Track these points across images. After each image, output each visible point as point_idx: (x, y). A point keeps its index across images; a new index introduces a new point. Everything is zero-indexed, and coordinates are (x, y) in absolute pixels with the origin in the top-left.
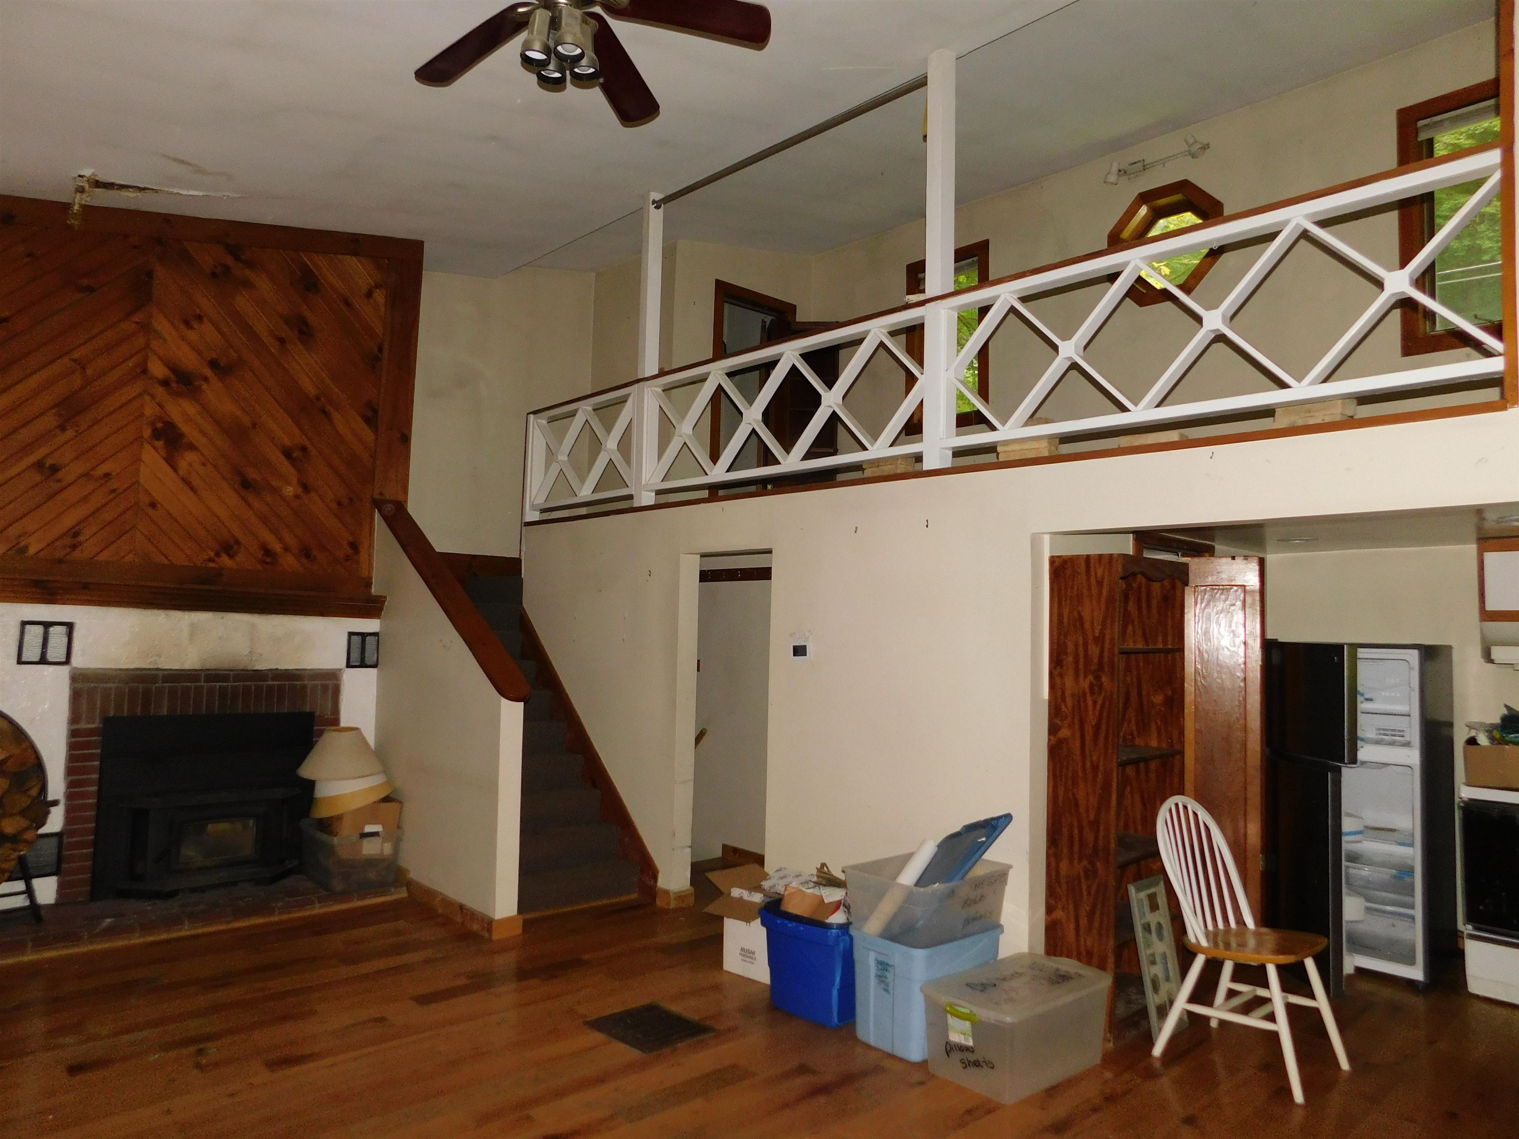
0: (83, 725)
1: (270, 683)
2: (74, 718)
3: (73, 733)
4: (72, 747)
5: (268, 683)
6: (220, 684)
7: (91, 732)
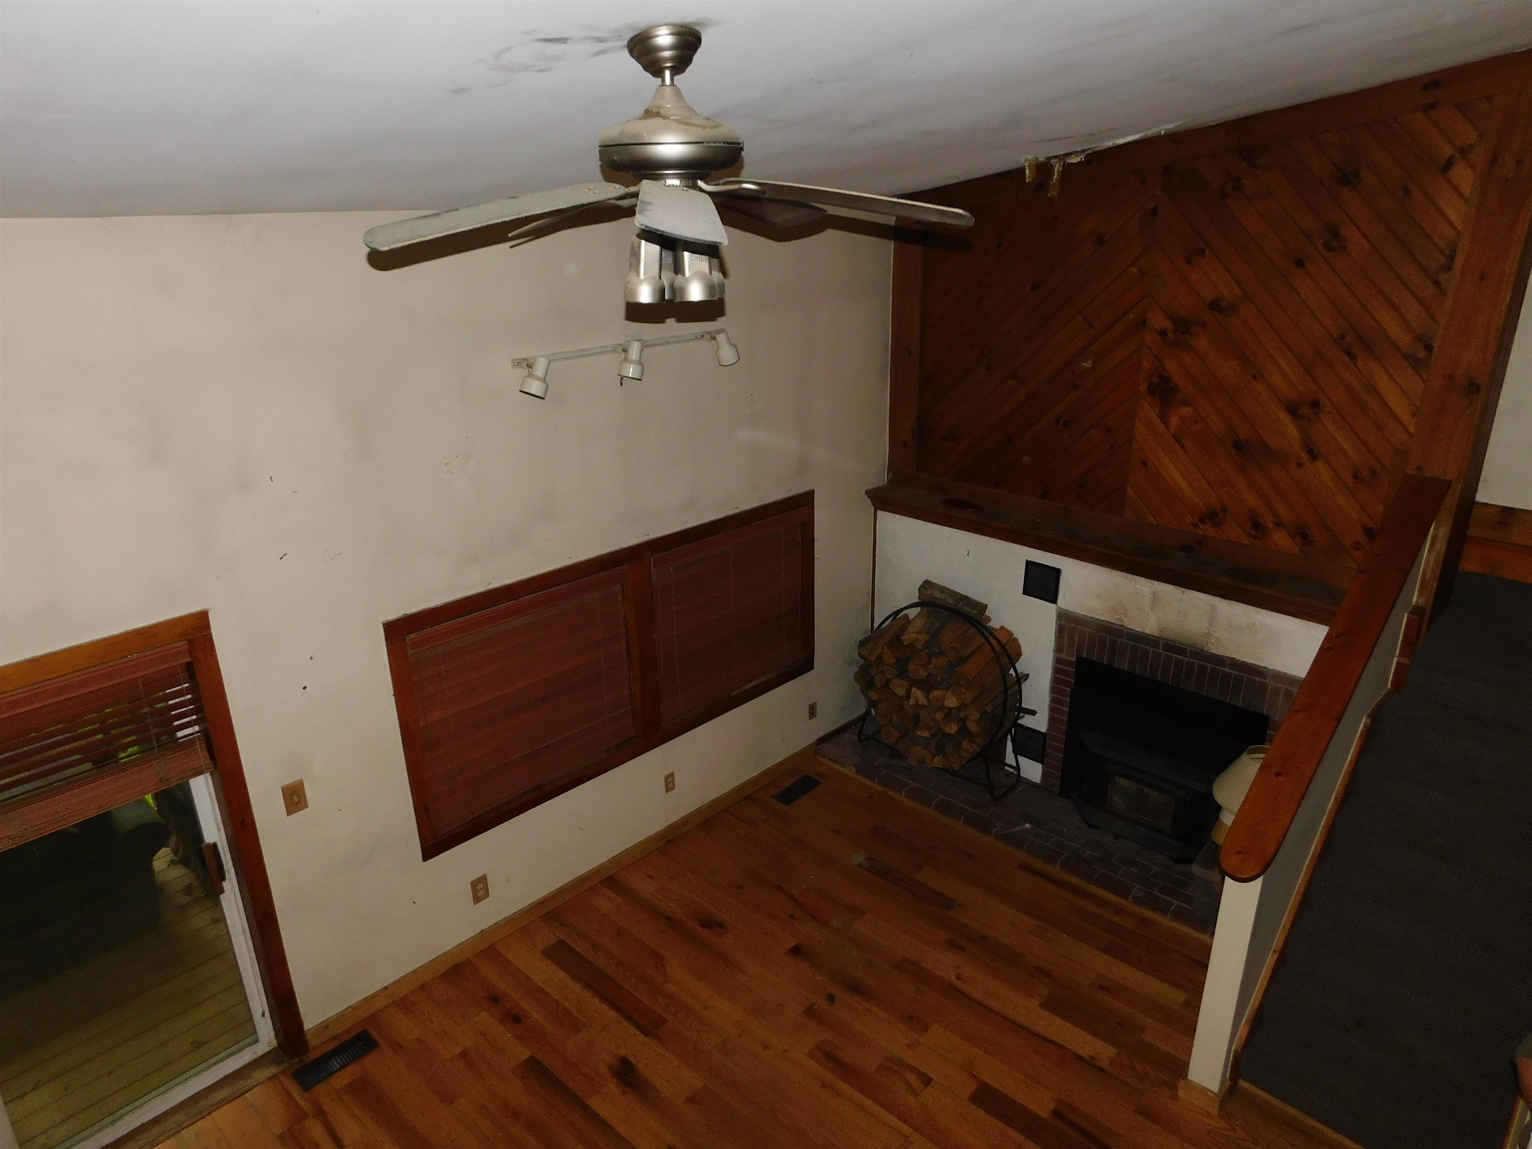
0: (1064, 656)
1: (1227, 670)
2: (1058, 649)
3: (1058, 661)
4: (1056, 671)
5: (1225, 669)
6: (1176, 656)
7: (1068, 664)
